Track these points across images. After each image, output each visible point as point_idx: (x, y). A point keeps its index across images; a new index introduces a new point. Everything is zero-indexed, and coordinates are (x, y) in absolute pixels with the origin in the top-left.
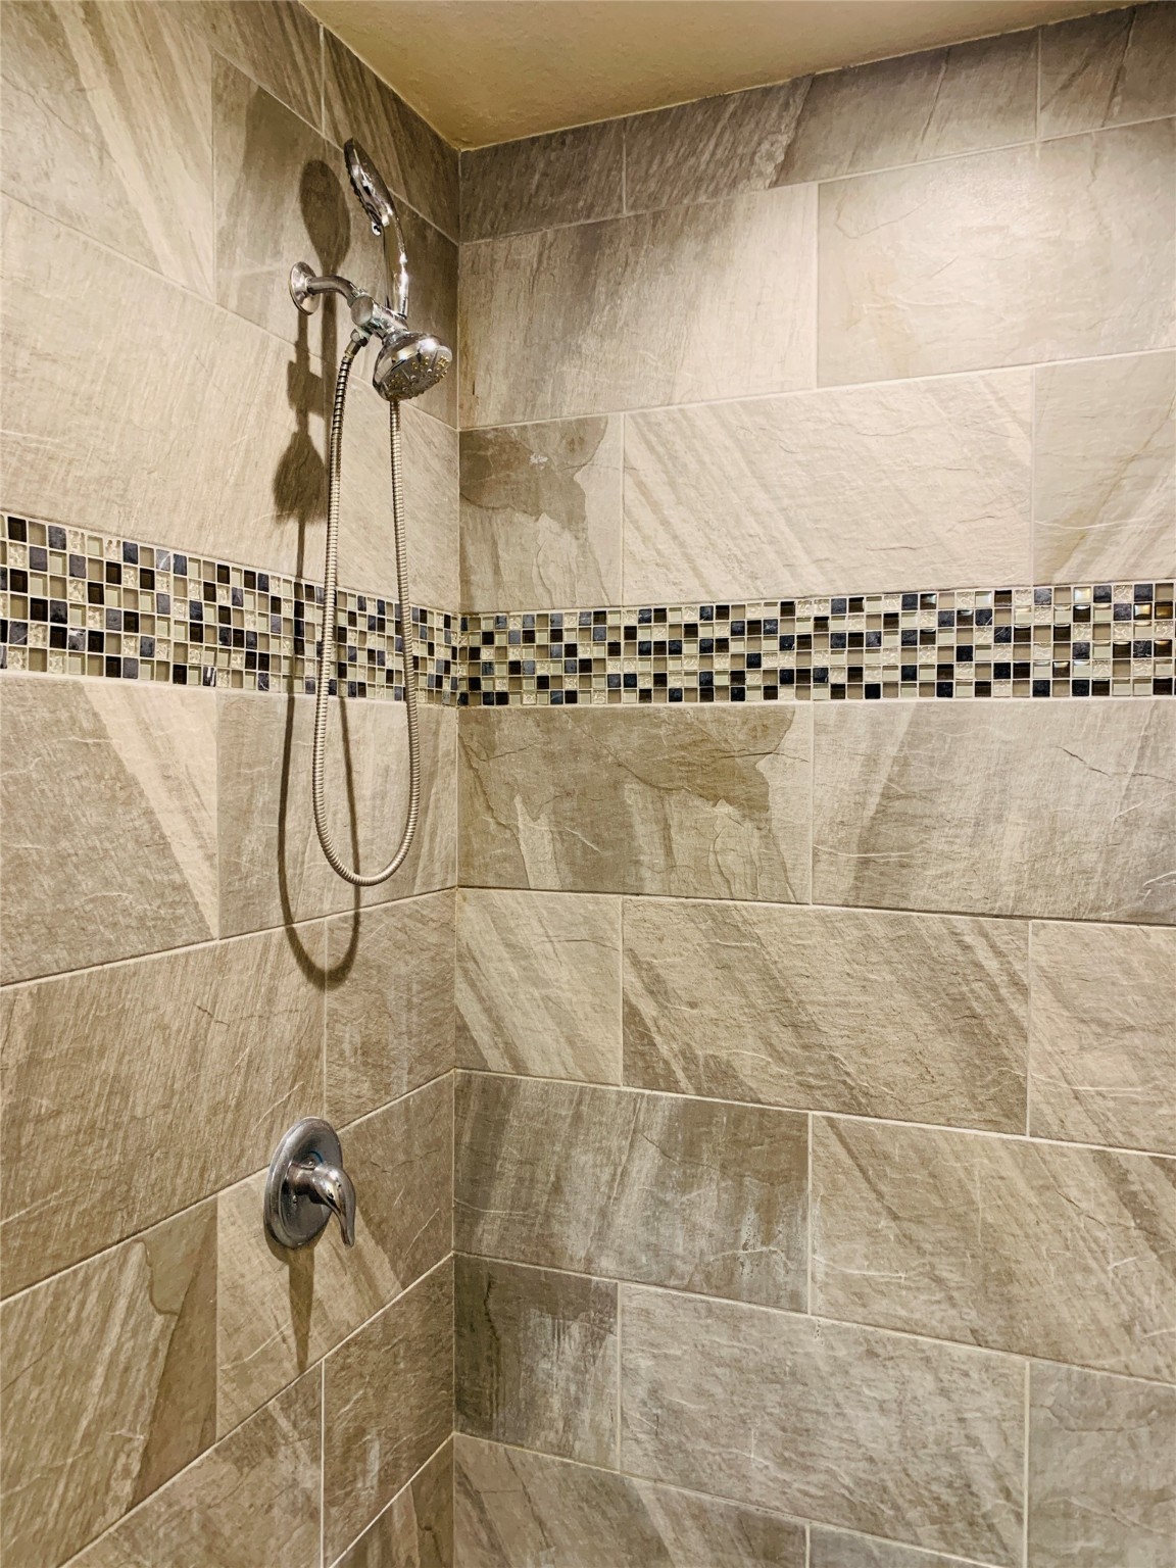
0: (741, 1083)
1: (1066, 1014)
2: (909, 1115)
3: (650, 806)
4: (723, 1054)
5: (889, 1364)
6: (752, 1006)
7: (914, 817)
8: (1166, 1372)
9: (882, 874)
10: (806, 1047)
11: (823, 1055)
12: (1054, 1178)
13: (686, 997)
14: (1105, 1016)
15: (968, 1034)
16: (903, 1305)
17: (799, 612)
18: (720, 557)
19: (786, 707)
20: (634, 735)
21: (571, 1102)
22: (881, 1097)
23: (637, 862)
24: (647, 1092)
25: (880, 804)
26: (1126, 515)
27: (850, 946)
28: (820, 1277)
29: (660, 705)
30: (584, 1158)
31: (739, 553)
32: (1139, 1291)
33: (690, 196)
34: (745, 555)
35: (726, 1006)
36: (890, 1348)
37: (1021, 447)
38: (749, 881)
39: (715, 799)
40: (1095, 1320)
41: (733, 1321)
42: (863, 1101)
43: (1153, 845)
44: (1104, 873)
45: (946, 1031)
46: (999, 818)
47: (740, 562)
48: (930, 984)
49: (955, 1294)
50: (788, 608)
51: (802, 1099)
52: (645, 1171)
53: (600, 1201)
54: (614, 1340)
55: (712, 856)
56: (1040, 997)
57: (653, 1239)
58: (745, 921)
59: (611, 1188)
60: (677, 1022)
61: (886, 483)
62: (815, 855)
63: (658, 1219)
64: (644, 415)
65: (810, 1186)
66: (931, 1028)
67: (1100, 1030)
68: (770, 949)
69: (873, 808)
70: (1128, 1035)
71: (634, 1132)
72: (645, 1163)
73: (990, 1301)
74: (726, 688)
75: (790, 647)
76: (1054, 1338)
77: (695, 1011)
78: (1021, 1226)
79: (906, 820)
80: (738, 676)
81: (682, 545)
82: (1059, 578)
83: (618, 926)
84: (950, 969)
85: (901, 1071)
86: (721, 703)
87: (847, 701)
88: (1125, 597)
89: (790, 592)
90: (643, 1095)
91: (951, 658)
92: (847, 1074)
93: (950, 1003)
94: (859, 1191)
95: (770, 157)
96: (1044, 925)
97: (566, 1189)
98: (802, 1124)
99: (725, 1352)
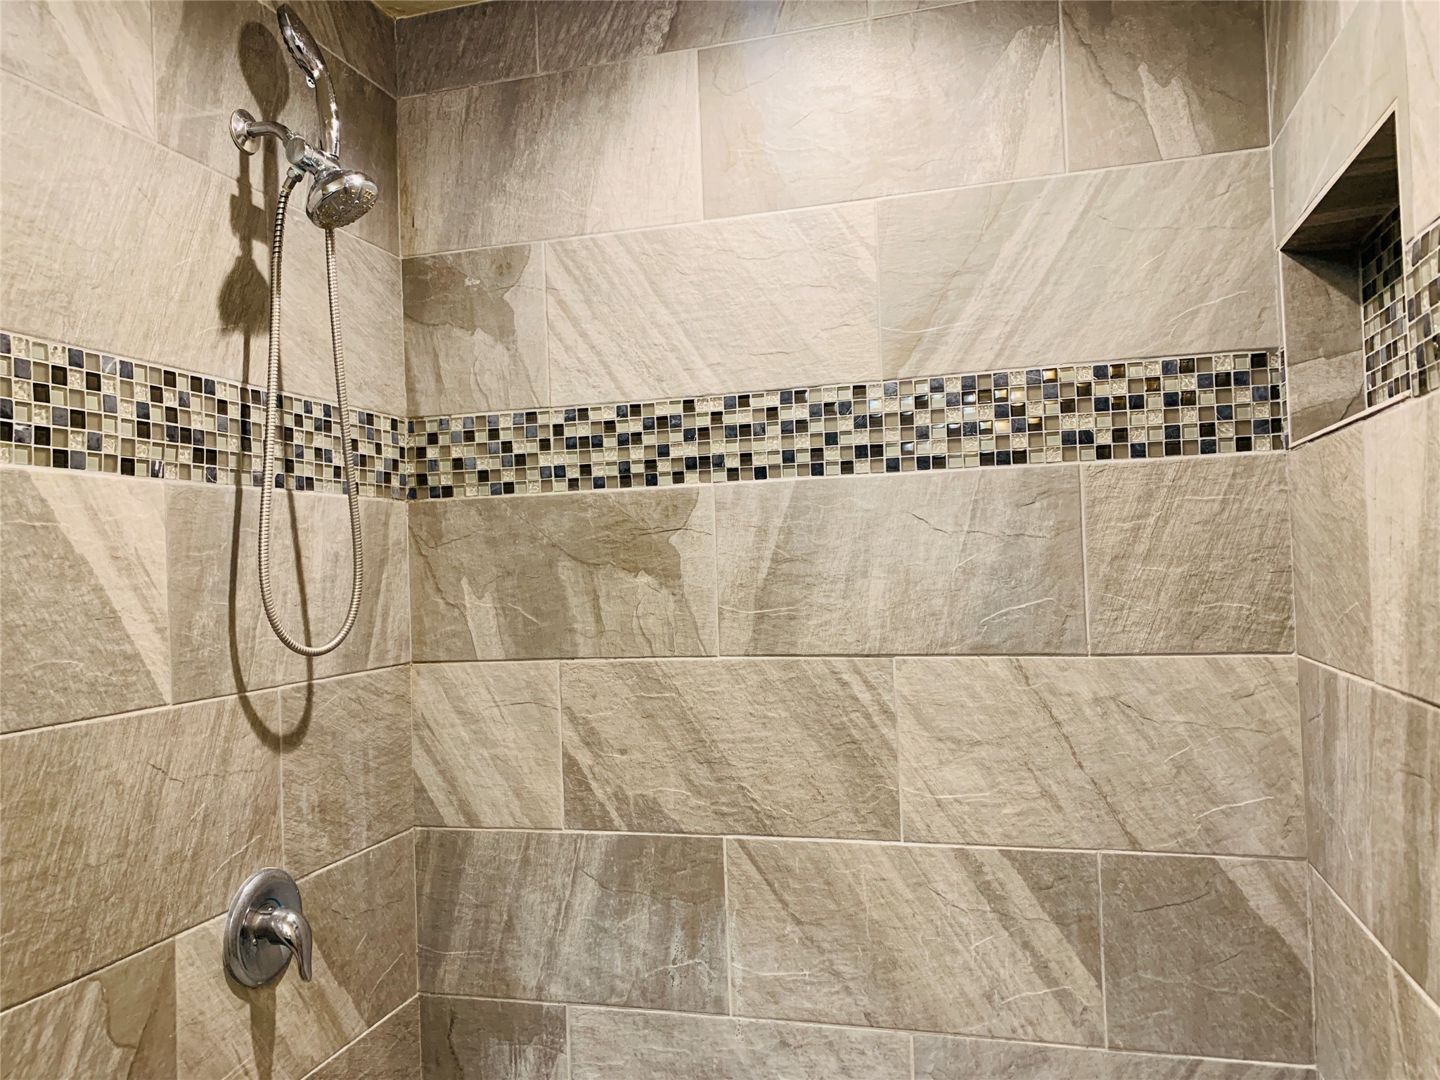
0: (666, 817)
1: (926, 734)
2: (806, 832)
3: (581, 580)
4: (650, 793)
5: (799, 1051)
6: (673, 748)
7: (798, 576)
8: (1020, 1031)
9: (774, 626)
10: (719, 780)
11: (733, 786)
12: (925, 876)
13: (617, 746)
14: (957, 734)
15: (849, 757)
16: (809, 999)
17: (699, 408)
18: (631, 363)
19: (691, 489)
20: (565, 520)
21: (519, 847)
22: (782, 817)
23: (572, 631)
24: (586, 832)
25: (770, 568)
26: (952, 320)
27: (752, 690)
28: (738, 981)
29: (586, 492)
30: (532, 897)
31: (646, 360)
32: (996, 964)
33: (594, 58)
34: (651, 361)
35: (651, 750)
36: (799, 1037)
37: (869, 267)
38: (667, 640)
39: (635, 571)
40: (963, 994)
41: (667, 1030)
42: (768, 822)
43: (987, 589)
44: (950, 615)
45: (832, 756)
46: (865, 574)
47: (648, 367)
48: (817, 717)
49: (851, 984)
50: (689, 405)
51: (718, 826)
52: (586, 903)
53: (548, 933)
54: (565, 1058)
55: (635, 620)
56: (906, 722)
57: (595, 964)
58: (665, 675)
59: (557, 921)
60: (610, 768)
61: (763, 299)
62: (720, 613)
63: (599, 945)
64: (561, 244)
65: (727, 902)
66: (819, 755)
67: (953, 746)
68: (686, 697)
69: (765, 571)
70: (976, 749)
71: (576, 869)
72: (586, 896)
73: (878, 987)
74: (641, 475)
75: (692, 438)
76: (931, 1012)
77: (625, 757)
78: (900, 919)
79: (791, 579)
80: (651, 464)
81: (599, 354)
82: (903, 373)
83: (557, 687)
84: (831, 703)
85: (797, 794)
86: (638, 488)
87: (740, 482)
88: (955, 387)
89: (691, 391)
90: (582, 836)
91: (821, 443)
92: (754, 800)
93: (833, 732)
94: (767, 902)
95: (657, 27)
96: (905, 661)
97: (518, 927)
98: (717, 847)
99: (660, 1058)
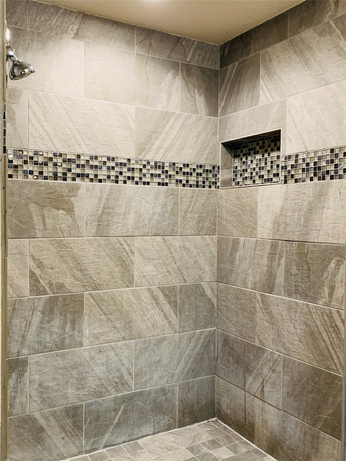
0: (66, 289)
1: (142, 258)
2: (109, 288)
3: (38, 211)
4: (61, 281)
5: (104, 353)
6: (70, 267)
7: (110, 213)
8: (160, 333)
9: (103, 228)
10: (84, 275)
11: (88, 276)
12: (140, 296)
13: (50, 267)
14: (149, 257)
15: (122, 265)
16: (108, 336)
17: (82, 158)
18: (59, 139)
19: (79, 183)
20: (33, 189)
21: (12, 305)
22: (102, 285)
23: (34, 228)
24: (37, 297)
25: (102, 210)
26: (153, 145)
27: (95, 247)
28: (87, 336)
29: (41, 181)
30: (16, 321)
31: (64, 139)
32: (155, 317)
33: (49, 31)
34: (66, 140)
35: (62, 267)
36: (104, 348)
38: (69, 232)
39: (58, 209)
40: (147, 326)
41: (63, 356)
42: (98, 286)
43: (158, 218)
44: (149, 225)
45: (117, 266)
46: (129, 213)
47: (65, 141)
48: (114, 254)
49: (119, 330)
50: (79, 156)
51: (83, 289)
52: (37, 320)
53: (22, 333)
54: (27, 374)
55: (58, 225)
56: (137, 254)
57: (40, 340)
58: (67, 243)
59: (26, 328)
60: (47, 275)
62: (86, 223)
63: (41, 333)
64: (35, 93)
65: (84, 312)
66: (114, 265)
67: (148, 260)
68: (75, 250)
69: (101, 211)
70: (153, 261)
71: (33, 309)
72: (37, 317)
73: (126, 329)
74: (61, 177)
75: (79, 167)
76: (140, 333)
77: (52, 271)
78: (133, 309)
79: (109, 214)
80: (65, 174)
81: (48, 134)
82: (140, 157)
83: (28, 248)
84: (118, 250)
85: (107, 277)
86: (60, 181)
87: (94, 183)
88: (152, 164)
89: (79, 152)
90: (36, 298)
91: (118, 174)
92: (94, 280)
93: (118, 258)
94: (97, 310)
95: (72, 30)
96: (138, 238)
97: (10, 333)
98: (82, 296)
99: (61, 365)
